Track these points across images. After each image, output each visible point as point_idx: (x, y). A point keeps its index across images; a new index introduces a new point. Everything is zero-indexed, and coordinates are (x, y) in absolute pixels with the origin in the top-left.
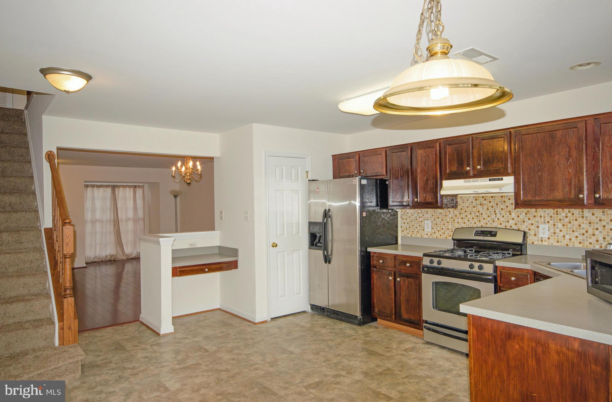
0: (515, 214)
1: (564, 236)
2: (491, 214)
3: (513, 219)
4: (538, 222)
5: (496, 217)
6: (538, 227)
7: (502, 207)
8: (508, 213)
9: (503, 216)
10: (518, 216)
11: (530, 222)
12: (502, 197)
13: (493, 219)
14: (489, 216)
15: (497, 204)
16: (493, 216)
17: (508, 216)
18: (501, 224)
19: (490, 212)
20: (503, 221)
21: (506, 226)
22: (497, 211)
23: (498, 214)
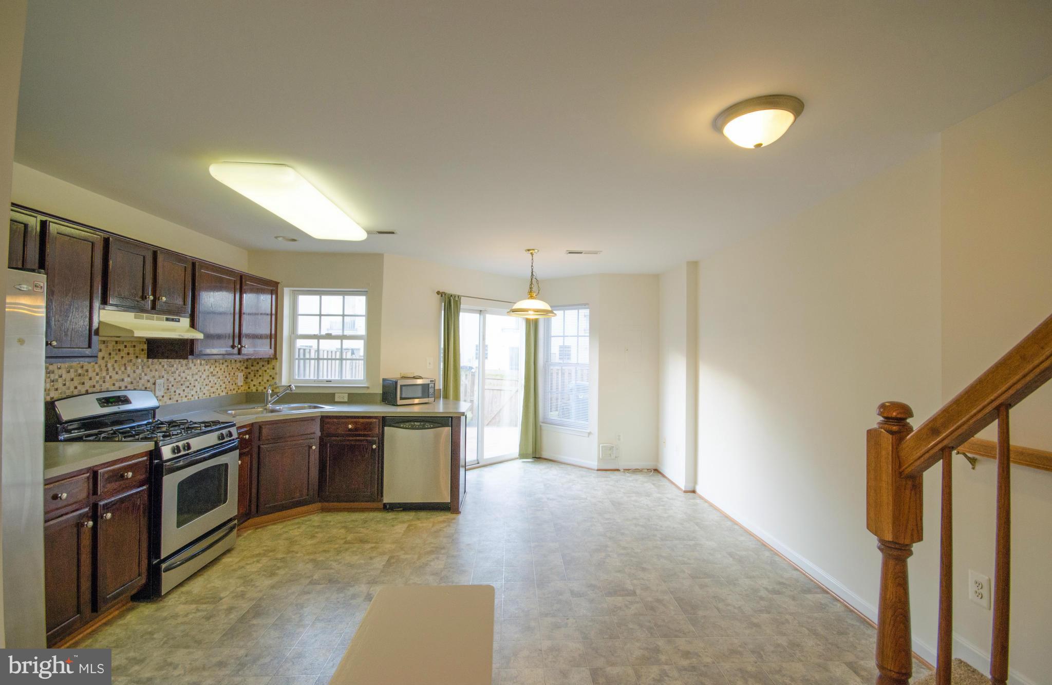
0: (131, 368)
1: (175, 392)
2: (101, 370)
3: (129, 376)
4: (154, 377)
5: (108, 374)
6: (154, 384)
7: (116, 358)
8: (123, 369)
9: (117, 373)
10: (134, 372)
11: (146, 378)
12: (117, 342)
13: (104, 378)
14: (97, 374)
15: (110, 354)
16: (104, 374)
17: (123, 373)
18: (114, 385)
19: (100, 366)
20: (117, 381)
21: (120, 388)
22: (109, 365)
23: (111, 369)
